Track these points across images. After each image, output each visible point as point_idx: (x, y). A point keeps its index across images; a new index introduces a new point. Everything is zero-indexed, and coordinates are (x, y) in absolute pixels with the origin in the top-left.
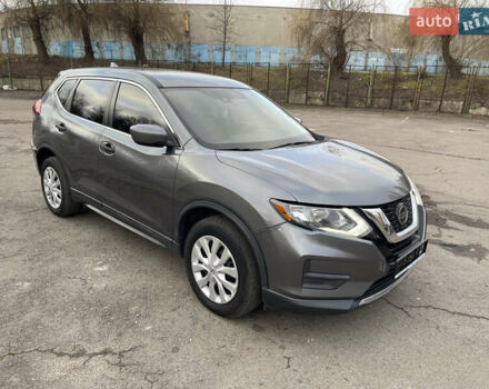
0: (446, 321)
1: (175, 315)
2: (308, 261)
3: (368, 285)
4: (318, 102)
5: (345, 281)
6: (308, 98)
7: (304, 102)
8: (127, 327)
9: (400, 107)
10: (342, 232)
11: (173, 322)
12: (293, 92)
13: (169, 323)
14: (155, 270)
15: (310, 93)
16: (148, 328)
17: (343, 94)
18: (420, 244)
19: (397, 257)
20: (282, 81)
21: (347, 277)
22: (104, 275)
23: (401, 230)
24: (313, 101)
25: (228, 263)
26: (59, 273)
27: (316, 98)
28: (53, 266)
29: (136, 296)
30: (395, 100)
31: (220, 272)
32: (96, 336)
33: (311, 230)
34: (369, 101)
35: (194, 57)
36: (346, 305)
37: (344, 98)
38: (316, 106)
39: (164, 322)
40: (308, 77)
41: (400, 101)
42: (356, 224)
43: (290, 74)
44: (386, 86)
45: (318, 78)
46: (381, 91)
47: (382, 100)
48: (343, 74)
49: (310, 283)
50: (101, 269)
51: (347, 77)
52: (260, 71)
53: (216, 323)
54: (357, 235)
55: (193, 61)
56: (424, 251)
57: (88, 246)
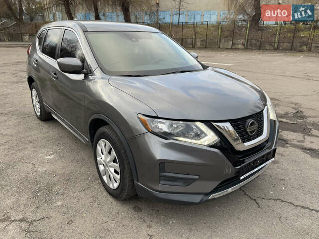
0: (289, 212)
1: (82, 194)
2: (163, 164)
3: (216, 184)
4: (240, 46)
5: (195, 180)
6: (233, 44)
7: (230, 46)
8: (46, 202)
9: (298, 49)
10: (193, 141)
11: (79, 199)
12: (223, 40)
13: (75, 200)
14: (84, 160)
15: (235, 41)
16: (59, 203)
17: (258, 41)
18: (268, 151)
19: (243, 162)
20: (216, 33)
21: (197, 177)
22: (49, 162)
23: (249, 140)
24: (237, 46)
25: (114, 161)
26: (21, 159)
27: (238, 44)
28: (20, 154)
29: (63, 178)
30: (294, 44)
31: (111, 166)
32: (23, 207)
33: (166, 139)
34: (276, 45)
35: (160, 20)
36: (197, 199)
37: (258, 44)
38: (239, 49)
39: (72, 200)
40: (234, 30)
41: (298, 45)
42: (206, 135)
43: (222, 28)
44: (289, 35)
45: (240, 30)
46: (285, 38)
47: (285, 45)
48: (258, 27)
49: (165, 180)
50: (49, 157)
51: (261, 29)
52: (203, 27)
53: (109, 202)
54: (206, 144)
55: (159, 22)
56: (273, 157)
57: (48, 141)
